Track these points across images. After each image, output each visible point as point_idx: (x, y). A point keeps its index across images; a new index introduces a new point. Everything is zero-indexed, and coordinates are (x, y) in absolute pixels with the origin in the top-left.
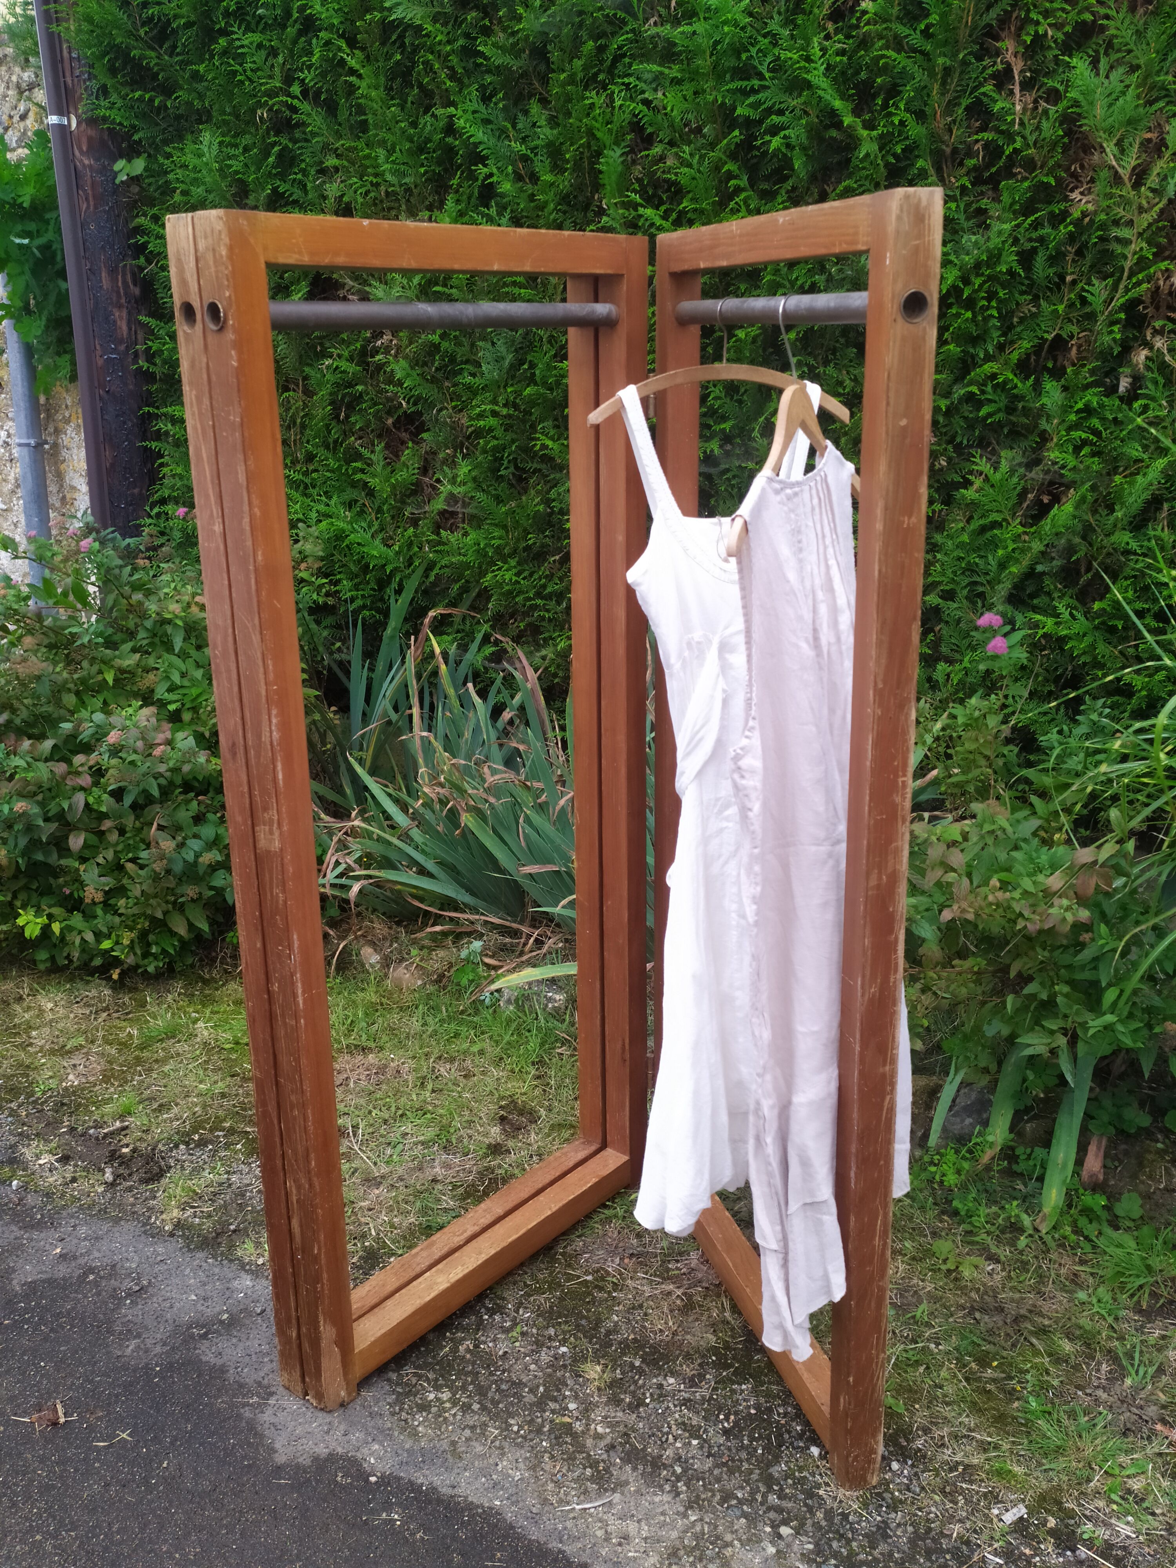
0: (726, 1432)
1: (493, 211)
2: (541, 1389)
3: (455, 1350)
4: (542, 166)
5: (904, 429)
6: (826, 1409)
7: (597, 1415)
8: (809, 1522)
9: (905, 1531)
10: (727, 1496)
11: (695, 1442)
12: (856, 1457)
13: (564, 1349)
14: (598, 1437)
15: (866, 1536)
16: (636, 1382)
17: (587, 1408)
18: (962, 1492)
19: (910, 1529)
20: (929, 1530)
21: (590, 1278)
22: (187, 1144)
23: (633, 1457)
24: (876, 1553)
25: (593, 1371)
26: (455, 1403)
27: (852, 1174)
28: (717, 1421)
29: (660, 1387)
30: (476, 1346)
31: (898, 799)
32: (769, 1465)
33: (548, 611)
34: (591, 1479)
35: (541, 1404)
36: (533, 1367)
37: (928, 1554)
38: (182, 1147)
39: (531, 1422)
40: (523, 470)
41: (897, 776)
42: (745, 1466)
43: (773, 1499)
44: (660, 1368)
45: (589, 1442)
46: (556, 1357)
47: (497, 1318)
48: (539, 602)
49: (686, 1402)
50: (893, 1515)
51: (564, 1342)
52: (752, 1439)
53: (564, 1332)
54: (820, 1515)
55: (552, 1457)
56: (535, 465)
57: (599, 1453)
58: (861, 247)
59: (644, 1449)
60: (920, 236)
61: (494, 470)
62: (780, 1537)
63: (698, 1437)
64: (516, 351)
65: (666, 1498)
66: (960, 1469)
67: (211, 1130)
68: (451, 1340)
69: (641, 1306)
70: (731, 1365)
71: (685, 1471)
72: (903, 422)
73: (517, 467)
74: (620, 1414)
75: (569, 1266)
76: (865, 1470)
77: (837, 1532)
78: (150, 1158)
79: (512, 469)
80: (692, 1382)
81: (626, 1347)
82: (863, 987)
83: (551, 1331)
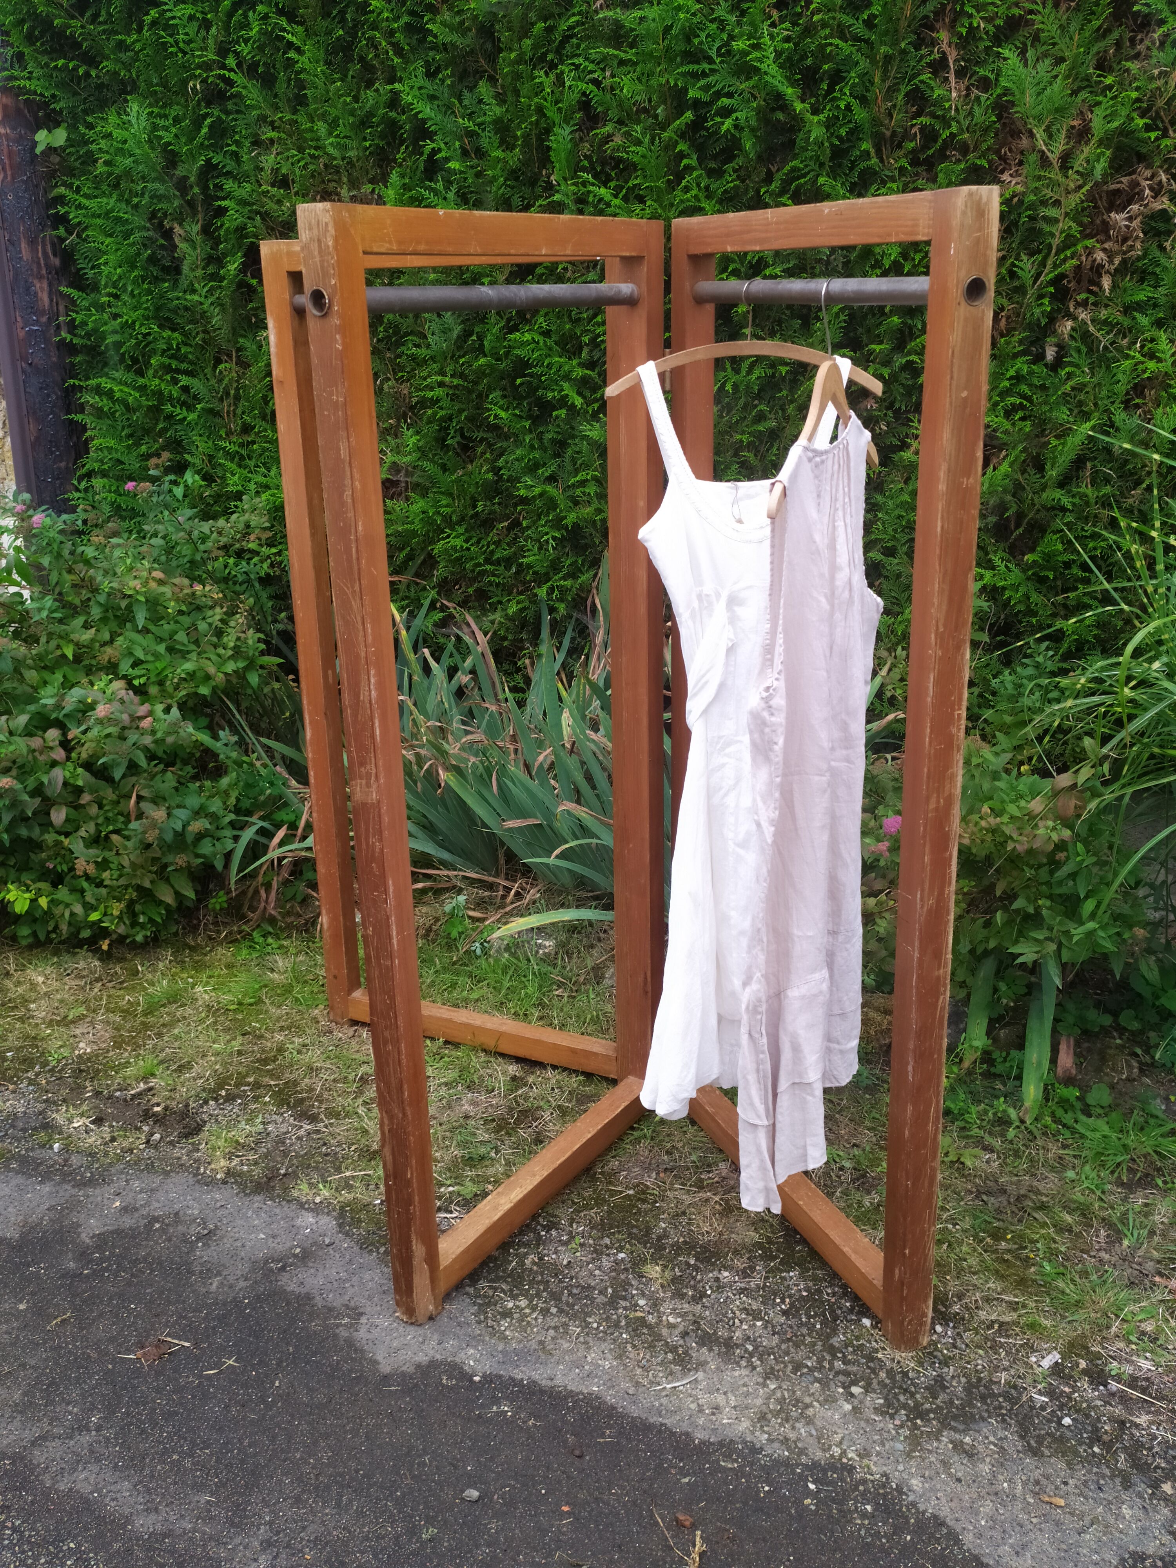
0: (785, 1313)
1: (440, 186)
2: (610, 1290)
3: (521, 1264)
4: (488, 140)
5: (965, 400)
6: (878, 1282)
7: (666, 1308)
8: (875, 1381)
9: (959, 1382)
10: (798, 1366)
11: (759, 1324)
12: (910, 1323)
13: (621, 1255)
14: (671, 1326)
15: (926, 1388)
16: (694, 1278)
17: (655, 1304)
18: (1002, 1345)
19: (963, 1380)
20: (980, 1380)
21: (631, 1192)
22: (216, 1099)
23: (707, 1340)
24: (938, 1401)
25: (654, 1271)
26: (534, 1309)
27: (910, 1068)
28: (774, 1305)
29: (717, 1279)
30: (541, 1259)
31: (954, 730)
32: (829, 1337)
33: (498, 576)
34: (674, 1362)
35: (613, 1303)
36: (597, 1272)
37: (983, 1398)
38: (212, 1103)
39: (608, 1319)
40: (470, 439)
41: (953, 710)
42: (808, 1339)
43: (839, 1365)
44: (713, 1264)
45: (665, 1332)
46: (616, 1262)
47: (554, 1233)
48: (488, 567)
49: (742, 1291)
50: (946, 1370)
51: (620, 1249)
52: (809, 1317)
53: (619, 1241)
54: (883, 1375)
55: (634, 1346)
56: (481, 434)
57: (675, 1339)
58: (921, 238)
59: (715, 1333)
60: (980, 229)
61: (441, 440)
62: (852, 1395)
63: (762, 1319)
64: (463, 322)
65: (744, 1372)
66: (996, 1326)
67: (238, 1085)
68: (517, 1255)
69: (684, 1213)
70: (776, 1257)
71: (756, 1348)
72: (964, 394)
73: (463, 436)
74: (686, 1306)
75: (610, 1183)
76: (917, 1332)
77: (901, 1387)
78: (185, 1114)
79: (458, 439)
80: (745, 1274)
81: (678, 1249)
82: (922, 899)
83: (607, 1241)
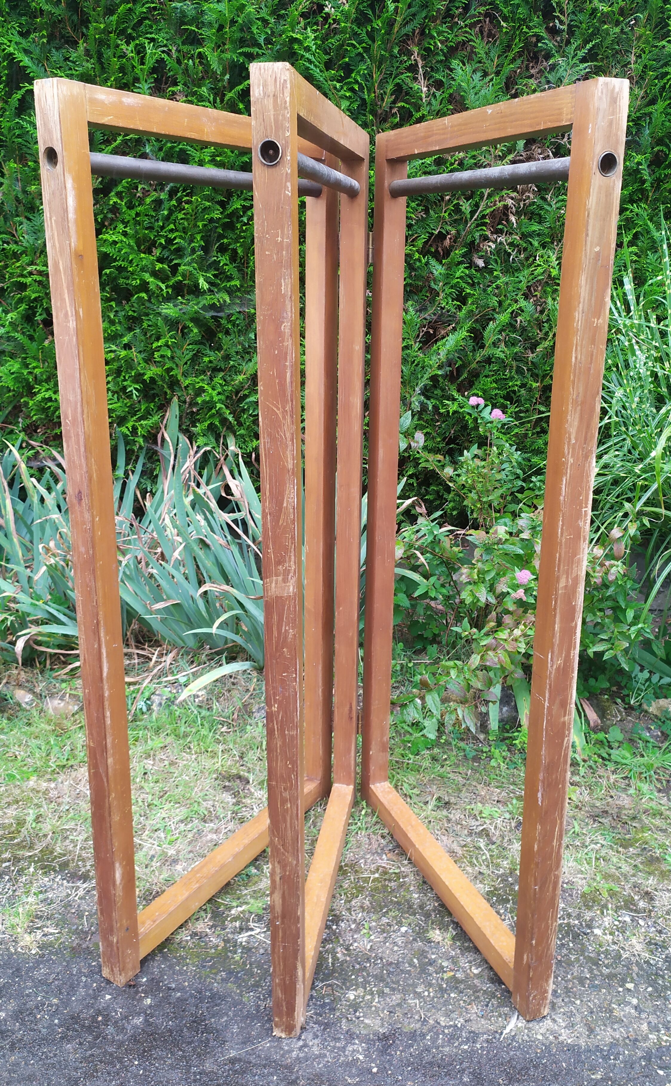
2: (415, 960)
3: (335, 959)
13: (403, 929)
17: (454, 962)
21: (377, 875)
25: (436, 935)
26: (372, 993)
30: (347, 949)
35: (423, 970)
36: (396, 948)
39: (431, 985)
42: (572, 957)
46: (404, 936)
47: (342, 924)
51: (400, 924)
53: (395, 917)
54: (635, 969)
55: (465, 1002)
62: (630, 990)
83: (385, 920)
